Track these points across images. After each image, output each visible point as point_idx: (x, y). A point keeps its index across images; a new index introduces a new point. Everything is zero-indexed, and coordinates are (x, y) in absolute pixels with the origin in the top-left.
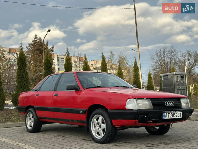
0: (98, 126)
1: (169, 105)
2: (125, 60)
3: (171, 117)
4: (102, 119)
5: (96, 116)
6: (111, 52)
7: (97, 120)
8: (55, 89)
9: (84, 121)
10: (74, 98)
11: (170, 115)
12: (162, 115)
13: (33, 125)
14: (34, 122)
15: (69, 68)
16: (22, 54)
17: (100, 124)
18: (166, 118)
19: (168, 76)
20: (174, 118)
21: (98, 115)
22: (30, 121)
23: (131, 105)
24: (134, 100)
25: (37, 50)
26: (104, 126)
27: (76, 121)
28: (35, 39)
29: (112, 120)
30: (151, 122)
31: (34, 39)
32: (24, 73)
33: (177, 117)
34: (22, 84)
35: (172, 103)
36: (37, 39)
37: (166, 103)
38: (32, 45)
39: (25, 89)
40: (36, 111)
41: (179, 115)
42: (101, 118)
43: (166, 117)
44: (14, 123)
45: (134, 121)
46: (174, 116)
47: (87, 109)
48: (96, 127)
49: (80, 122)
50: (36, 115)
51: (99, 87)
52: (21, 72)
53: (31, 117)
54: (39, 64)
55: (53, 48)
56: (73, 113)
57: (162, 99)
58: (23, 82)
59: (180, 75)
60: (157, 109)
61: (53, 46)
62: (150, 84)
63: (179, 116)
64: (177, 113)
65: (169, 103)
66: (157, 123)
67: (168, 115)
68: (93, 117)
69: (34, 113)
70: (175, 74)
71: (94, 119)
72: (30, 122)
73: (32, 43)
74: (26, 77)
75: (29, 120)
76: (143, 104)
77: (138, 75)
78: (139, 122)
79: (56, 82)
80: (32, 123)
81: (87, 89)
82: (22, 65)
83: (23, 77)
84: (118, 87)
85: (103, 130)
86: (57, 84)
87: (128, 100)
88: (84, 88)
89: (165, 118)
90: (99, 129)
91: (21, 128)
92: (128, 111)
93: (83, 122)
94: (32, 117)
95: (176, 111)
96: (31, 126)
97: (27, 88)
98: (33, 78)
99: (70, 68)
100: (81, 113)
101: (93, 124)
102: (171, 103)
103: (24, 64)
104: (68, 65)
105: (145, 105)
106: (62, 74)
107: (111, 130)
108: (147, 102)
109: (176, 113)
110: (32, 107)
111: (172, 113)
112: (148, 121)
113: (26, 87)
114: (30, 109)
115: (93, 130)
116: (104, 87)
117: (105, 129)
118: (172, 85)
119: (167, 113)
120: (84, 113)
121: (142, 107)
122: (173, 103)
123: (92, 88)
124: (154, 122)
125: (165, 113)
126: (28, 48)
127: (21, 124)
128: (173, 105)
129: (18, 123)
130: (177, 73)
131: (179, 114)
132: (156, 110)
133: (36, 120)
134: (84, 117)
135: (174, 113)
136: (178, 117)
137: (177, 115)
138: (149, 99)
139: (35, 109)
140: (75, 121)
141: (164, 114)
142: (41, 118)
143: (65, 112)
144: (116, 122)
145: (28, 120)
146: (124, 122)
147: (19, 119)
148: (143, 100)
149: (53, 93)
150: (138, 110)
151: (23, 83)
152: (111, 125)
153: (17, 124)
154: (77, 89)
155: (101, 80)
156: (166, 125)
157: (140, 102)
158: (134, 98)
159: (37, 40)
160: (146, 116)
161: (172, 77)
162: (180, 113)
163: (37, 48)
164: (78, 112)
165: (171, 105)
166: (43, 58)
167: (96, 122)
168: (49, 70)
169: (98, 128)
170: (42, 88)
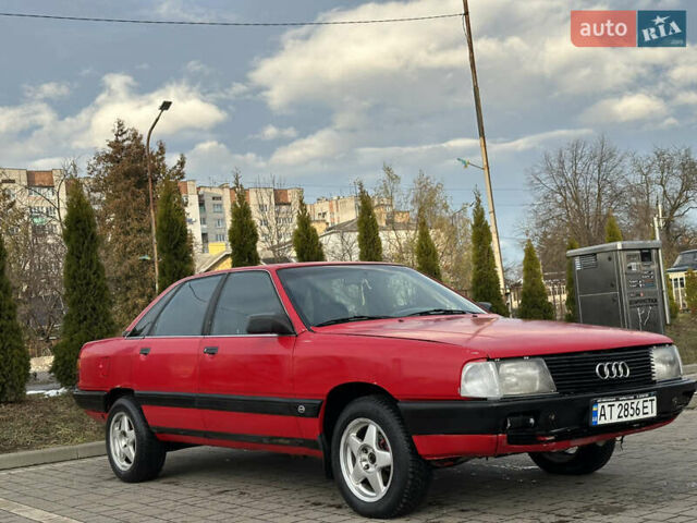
0: (366, 456)
1: (611, 374)
2: (440, 195)
3: (619, 417)
4: (379, 433)
5: (356, 421)
6: (388, 170)
7: (361, 435)
8: (207, 330)
9: (314, 441)
10: (274, 360)
11: (616, 410)
12: (587, 411)
13: (133, 454)
14: (139, 445)
15: (245, 243)
16: (79, 202)
17: (370, 451)
18: (602, 421)
19: (595, 254)
20: (629, 418)
21: (361, 420)
22: (124, 443)
23: (480, 383)
24: (487, 367)
25: (127, 175)
26: (385, 457)
27: (288, 442)
28: (117, 135)
29: (414, 437)
30: (552, 438)
31: (113, 139)
32: (90, 267)
33: (641, 416)
34: (86, 309)
35: (620, 368)
36: (124, 137)
37: (601, 368)
38: (108, 158)
39: (96, 324)
40: (143, 407)
41: (648, 407)
42: (373, 430)
43: (603, 418)
44: (67, 447)
45: (492, 439)
46: (631, 412)
47: (324, 398)
48: (358, 460)
49: (301, 445)
50: (145, 420)
51: (360, 318)
52: (79, 268)
53: (126, 427)
54: (136, 223)
55: (182, 164)
56: (273, 413)
57: (585, 355)
58: (88, 299)
59: (640, 250)
60: (569, 393)
61: (183, 158)
62: (533, 284)
63: (646, 411)
64: (639, 403)
65: (609, 367)
66: (571, 439)
67: (609, 412)
68: (346, 427)
69: (134, 413)
70: (619, 245)
71: (348, 435)
72: (123, 446)
73: (109, 150)
74: (99, 283)
75: (121, 438)
76: (521, 378)
77: (490, 253)
78: (511, 440)
79: (206, 305)
80: (131, 448)
81: (318, 330)
82: (81, 240)
83: (88, 284)
84: (426, 314)
85: (385, 471)
86: (211, 309)
87: (468, 367)
88: (307, 324)
89: (599, 423)
90: (370, 470)
91: (93, 465)
92: (469, 405)
93: (313, 444)
94: (131, 429)
95: (635, 395)
96: (127, 460)
97: (104, 320)
98: (119, 273)
99: (250, 242)
100: (303, 415)
101: (346, 450)
102: (617, 366)
103: (89, 237)
104: (242, 231)
105: (526, 379)
106: (226, 276)
107: (411, 470)
108: (535, 369)
109: (636, 401)
110: (127, 392)
111: (624, 403)
112: (543, 436)
113: (101, 318)
114: (122, 401)
115: (348, 473)
116: (380, 318)
117: (389, 467)
118: (612, 285)
119: (606, 405)
120: (313, 411)
121: (516, 388)
122: (623, 365)
123: (337, 322)
124: (560, 437)
125: (600, 406)
126: (94, 170)
127: (91, 447)
128: (625, 373)
129: (80, 446)
130: (628, 244)
131: (645, 404)
132: (567, 397)
133: (145, 439)
134: (313, 428)
135: (629, 402)
136: (644, 414)
137: (640, 406)
138: (542, 360)
139: (140, 401)
140: (281, 441)
141: (594, 409)
142: (162, 431)
143: (245, 411)
144: (426, 444)
145: (114, 438)
146: (458, 441)
147: (81, 430)
148: (520, 363)
149: (201, 342)
150: (504, 399)
151: (89, 305)
152: (412, 453)
153: (77, 449)
154: (283, 330)
155: (366, 289)
156: (601, 444)
157: (508, 371)
158: (488, 360)
159: (124, 141)
160: (532, 421)
161: (610, 259)
162: (652, 400)
163: (126, 168)
164: (291, 409)
165: (618, 373)
166: (148, 202)
167: (356, 443)
168: (176, 254)
169: (364, 464)
170: (158, 325)
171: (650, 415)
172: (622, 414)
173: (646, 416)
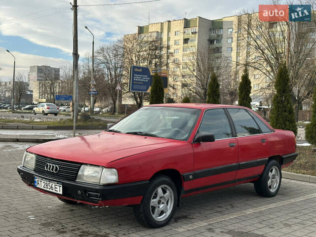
11: (43, 184)
18: (38, 186)
20: (48, 190)
33: (54, 191)
41: (58, 189)
46: (49, 187)
63: (56, 189)
65: (50, 166)
67: (40, 183)
95: (50, 180)
109: (51, 184)
111: (46, 182)
119: (39, 180)
125: (37, 179)
131: (56, 187)
135: (48, 183)
137: (53, 186)
141: (35, 180)
162: (60, 186)
171: (58, 192)
172: (45, 186)
173: (56, 192)
